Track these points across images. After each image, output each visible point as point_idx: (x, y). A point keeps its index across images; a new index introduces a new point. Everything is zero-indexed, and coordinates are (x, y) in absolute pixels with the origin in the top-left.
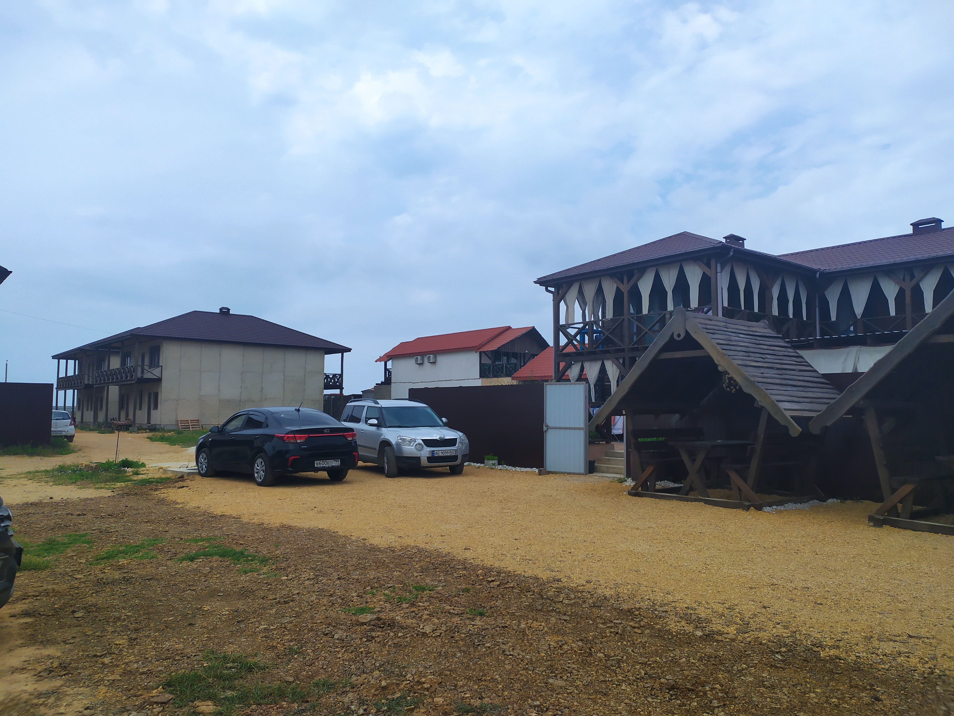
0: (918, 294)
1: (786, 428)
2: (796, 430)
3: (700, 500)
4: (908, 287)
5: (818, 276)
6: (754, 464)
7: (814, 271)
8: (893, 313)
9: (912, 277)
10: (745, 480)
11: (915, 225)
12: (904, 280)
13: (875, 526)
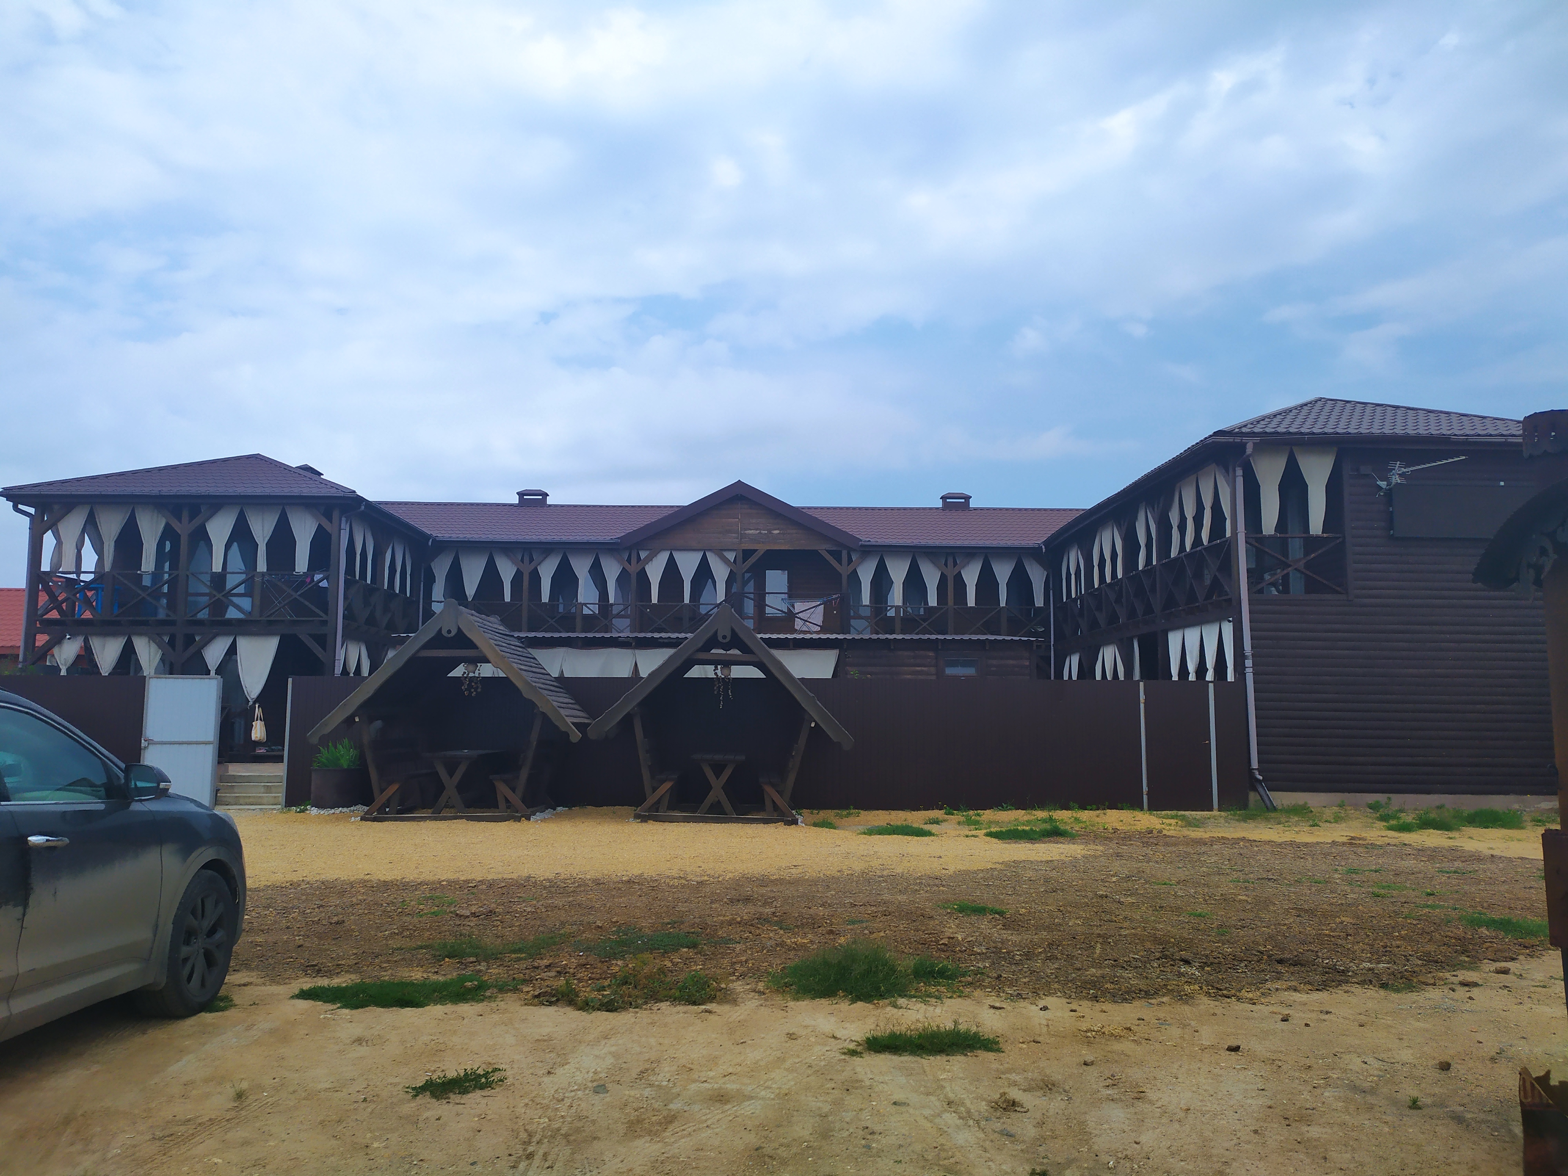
0: (536, 578)
1: (567, 735)
2: (576, 736)
3: (461, 818)
4: (526, 570)
5: (430, 543)
6: (524, 774)
7: (427, 537)
8: (507, 598)
9: (531, 560)
10: (513, 790)
11: (521, 494)
12: (522, 561)
13: (642, 822)
